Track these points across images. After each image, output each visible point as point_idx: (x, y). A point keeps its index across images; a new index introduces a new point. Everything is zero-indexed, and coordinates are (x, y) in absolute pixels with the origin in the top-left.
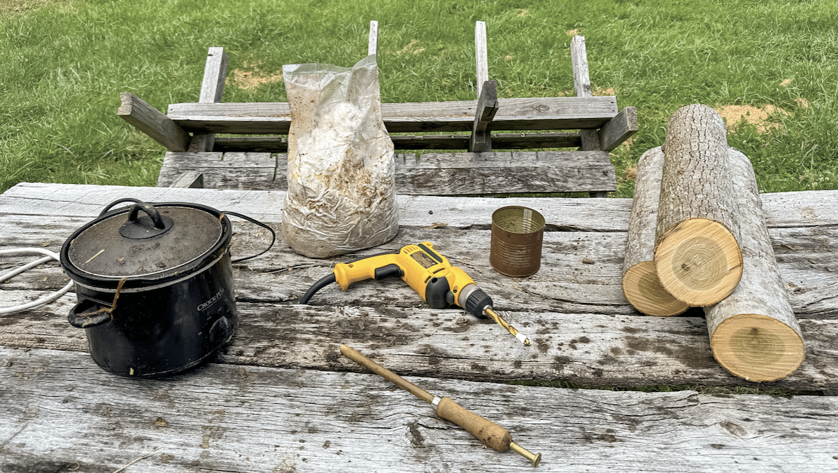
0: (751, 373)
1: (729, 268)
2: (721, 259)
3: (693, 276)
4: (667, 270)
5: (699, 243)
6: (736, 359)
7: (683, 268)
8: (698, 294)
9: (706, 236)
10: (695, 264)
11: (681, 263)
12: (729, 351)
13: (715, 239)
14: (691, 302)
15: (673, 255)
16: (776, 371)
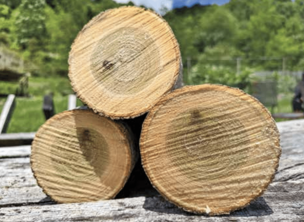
0: (211, 200)
1: (163, 63)
2: (152, 52)
3: (117, 75)
4: (83, 69)
5: (126, 34)
6: (182, 178)
7: (104, 65)
8: (122, 99)
9: (135, 26)
10: (120, 60)
11: (103, 59)
12: (170, 167)
13: (146, 29)
14: (112, 112)
15: (93, 49)
16: (247, 183)
